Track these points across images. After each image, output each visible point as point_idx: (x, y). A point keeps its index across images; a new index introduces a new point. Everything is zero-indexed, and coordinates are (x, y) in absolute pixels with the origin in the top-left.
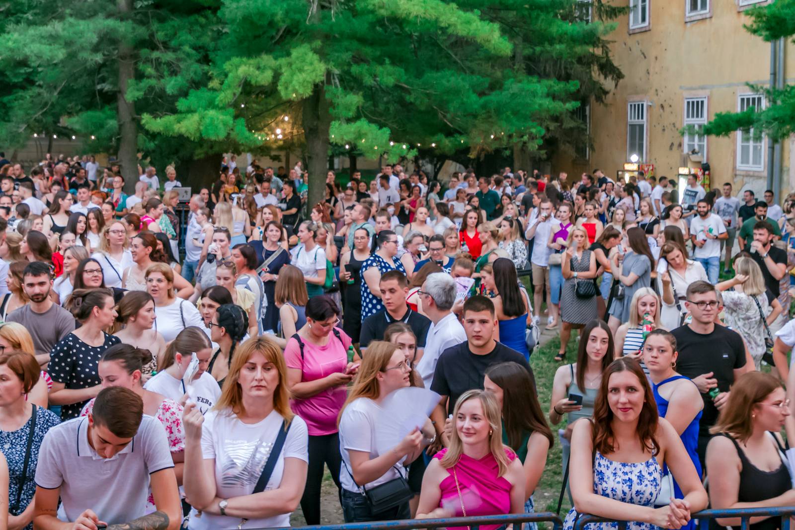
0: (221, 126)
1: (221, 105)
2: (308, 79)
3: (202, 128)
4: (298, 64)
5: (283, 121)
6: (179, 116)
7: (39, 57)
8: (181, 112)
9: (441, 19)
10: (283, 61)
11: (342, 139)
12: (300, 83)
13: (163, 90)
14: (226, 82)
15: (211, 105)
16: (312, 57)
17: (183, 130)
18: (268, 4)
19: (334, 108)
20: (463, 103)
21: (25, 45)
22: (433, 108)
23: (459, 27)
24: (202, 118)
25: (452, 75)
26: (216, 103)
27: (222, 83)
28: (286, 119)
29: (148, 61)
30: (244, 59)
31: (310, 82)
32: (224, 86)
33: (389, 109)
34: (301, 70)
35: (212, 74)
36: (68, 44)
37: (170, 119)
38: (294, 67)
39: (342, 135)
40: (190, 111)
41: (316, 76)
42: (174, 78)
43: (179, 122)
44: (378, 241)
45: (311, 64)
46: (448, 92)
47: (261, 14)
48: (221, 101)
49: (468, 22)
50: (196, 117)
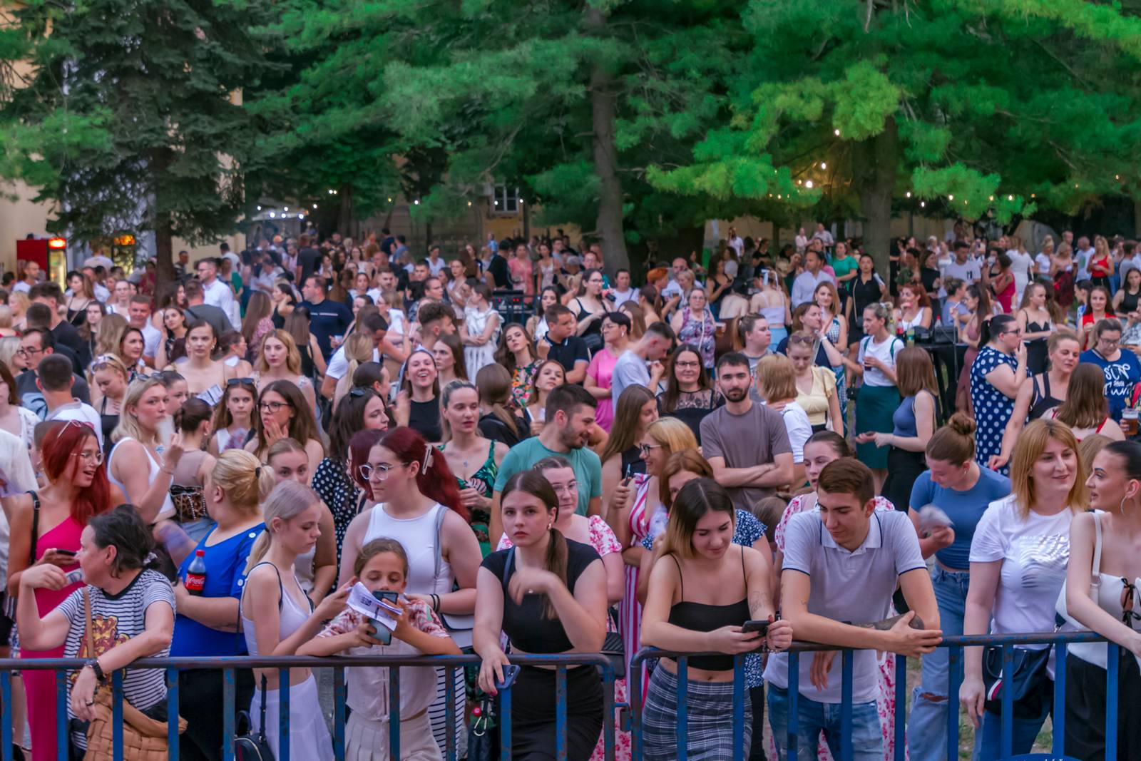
0: (760, 179)
1: (753, 150)
2: (878, 109)
3: (731, 182)
4: (859, 89)
5: (818, 169)
6: (698, 167)
7: (504, 93)
8: (699, 162)
9: (1064, 17)
10: (836, 86)
11: (932, 192)
12: (866, 115)
13: (666, 133)
14: (757, 118)
15: (739, 150)
16: (879, 78)
17: (707, 186)
18: (812, 6)
19: (912, 148)
20: (1095, 136)
21: (483, 79)
22: (1048, 144)
23: (1091, 27)
24: (731, 169)
25: (1076, 96)
26: (747, 147)
27: (751, 119)
28: (824, 166)
29: (638, 92)
30: (780, 85)
31: (880, 114)
32: (755, 124)
33: (970, 147)
34: (864, 97)
35: (734, 107)
36: (538, 74)
37: (684, 172)
38: (853, 93)
39: (931, 187)
40: (712, 160)
41: (889, 105)
42: (679, 115)
43: (698, 175)
44: (991, 331)
45: (879, 88)
46: (1071, 120)
47: (803, 21)
48: (753, 145)
49: (1104, 20)
50: (722, 168)
